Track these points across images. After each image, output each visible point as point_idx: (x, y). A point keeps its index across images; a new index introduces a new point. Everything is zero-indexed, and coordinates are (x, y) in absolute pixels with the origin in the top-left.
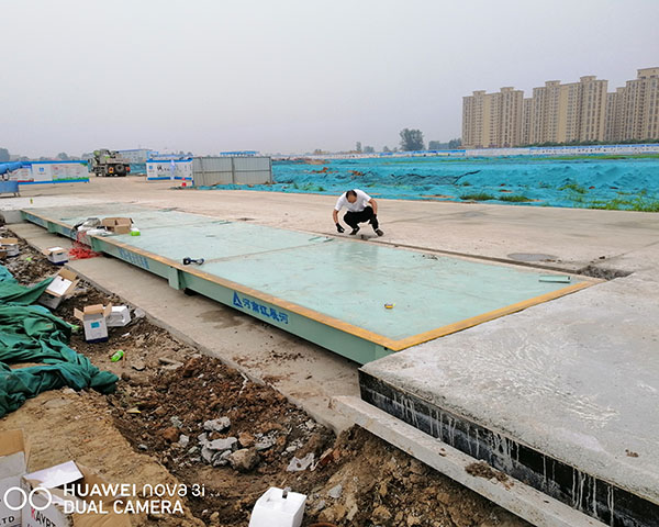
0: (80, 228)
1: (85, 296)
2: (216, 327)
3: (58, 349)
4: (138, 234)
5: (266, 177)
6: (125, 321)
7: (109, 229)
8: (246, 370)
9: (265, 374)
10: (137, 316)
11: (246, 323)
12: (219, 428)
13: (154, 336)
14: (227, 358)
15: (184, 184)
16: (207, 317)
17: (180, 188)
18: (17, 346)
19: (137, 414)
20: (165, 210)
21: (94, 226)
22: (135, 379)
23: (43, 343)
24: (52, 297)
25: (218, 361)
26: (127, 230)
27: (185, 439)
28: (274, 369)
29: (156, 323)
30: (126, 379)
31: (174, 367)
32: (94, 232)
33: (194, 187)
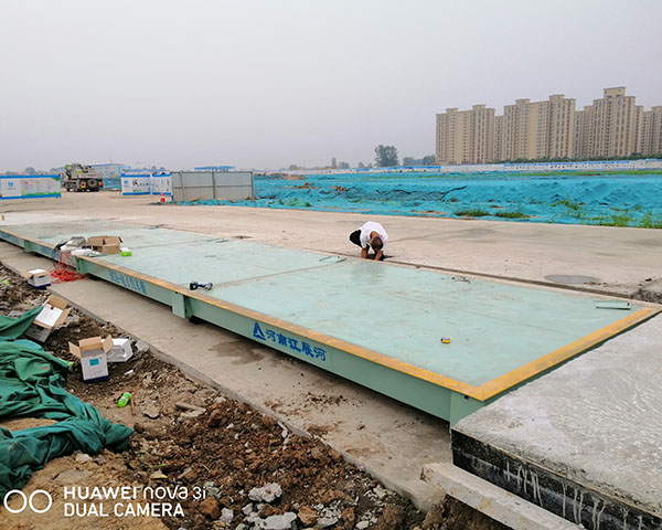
0: (63, 248)
1: (77, 326)
2: (234, 363)
3: (60, 398)
4: (129, 255)
5: (248, 192)
6: (126, 356)
7: (95, 248)
8: (283, 418)
9: (309, 423)
10: (140, 349)
11: (268, 358)
12: (270, 498)
13: (164, 374)
14: (257, 402)
15: (163, 200)
16: (221, 350)
17: (159, 204)
18: (11, 397)
19: (163, 479)
20: (152, 228)
21: (78, 246)
22: (149, 430)
23: (41, 391)
24: (42, 328)
25: (247, 406)
26: (116, 250)
27: (228, 514)
28: (319, 417)
29: (163, 358)
30: (139, 430)
31: (195, 414)
32: (79, 252)
33: (174, 203)
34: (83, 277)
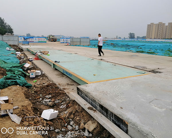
0: (37, 53)
1: (33, 68)
2: (58, 77)
3: (20, 78)
4: (49, 55)
5: (88, 44)
6: (40, 74)
7: (43, 53)
8: (60, 86)
9: (64, 88)
10: (43, 73)
11: (65, 77)
12: (48, 97)
13: (44, 78)
14: (57, 84)
15: (68, 44)
16: (57, 75)
18: (11, 76)
19: (33, 93)
20: (59, 50)
21: (40, 53)
22: (37, 86)
23: (17, 76)
24: (25, 67)
25: (55, 84)
26: (47, 54)
27: (41, 99)
28: (66, 87)
29: (46, 75)
30: (35, 86)
31: (46, 85)
32: (39, 54)
33: (70, 45)
34: (40, 60)
